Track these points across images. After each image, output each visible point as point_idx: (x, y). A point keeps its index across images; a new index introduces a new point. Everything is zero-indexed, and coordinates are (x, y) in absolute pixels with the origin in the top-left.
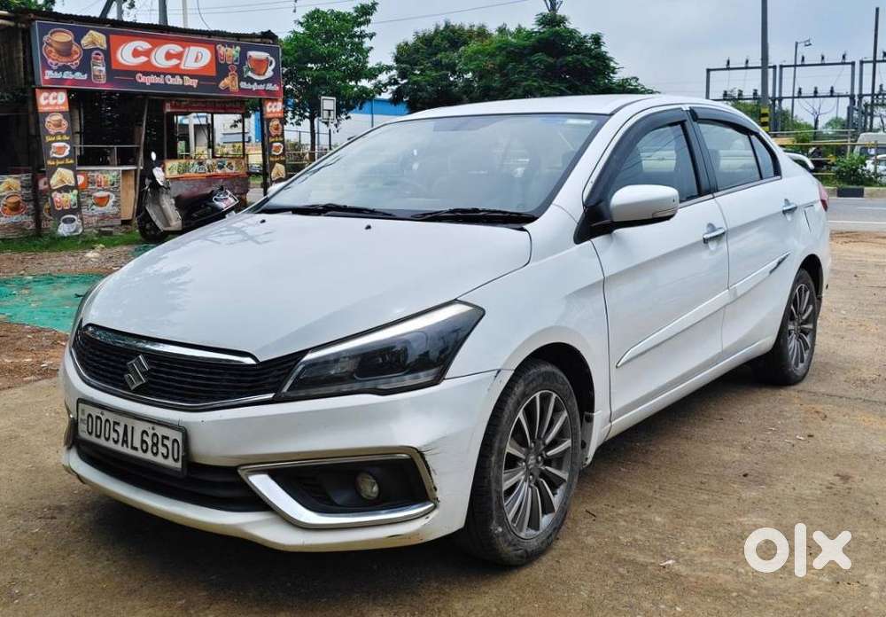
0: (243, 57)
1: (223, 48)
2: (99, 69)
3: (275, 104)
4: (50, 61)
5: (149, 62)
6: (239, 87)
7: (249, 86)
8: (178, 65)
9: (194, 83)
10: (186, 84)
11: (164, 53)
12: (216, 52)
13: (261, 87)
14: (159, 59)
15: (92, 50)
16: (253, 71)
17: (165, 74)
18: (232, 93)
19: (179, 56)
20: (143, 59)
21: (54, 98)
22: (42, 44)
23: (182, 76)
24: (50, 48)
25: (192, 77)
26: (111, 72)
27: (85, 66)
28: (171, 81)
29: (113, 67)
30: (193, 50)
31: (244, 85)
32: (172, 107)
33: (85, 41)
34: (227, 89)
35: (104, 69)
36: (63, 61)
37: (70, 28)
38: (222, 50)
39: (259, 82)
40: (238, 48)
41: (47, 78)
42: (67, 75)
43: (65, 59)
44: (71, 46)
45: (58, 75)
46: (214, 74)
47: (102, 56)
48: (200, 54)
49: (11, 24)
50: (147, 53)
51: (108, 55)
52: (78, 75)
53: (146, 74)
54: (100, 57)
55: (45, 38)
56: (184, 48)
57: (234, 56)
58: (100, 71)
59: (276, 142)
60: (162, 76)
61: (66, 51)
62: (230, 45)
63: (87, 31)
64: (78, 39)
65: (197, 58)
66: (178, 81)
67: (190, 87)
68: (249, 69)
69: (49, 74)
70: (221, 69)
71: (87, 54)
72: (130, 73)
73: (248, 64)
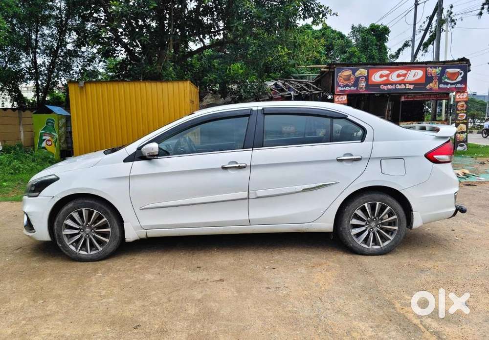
0: (443, 72)
1: (430, 69)
2: (363, 84)
3: (462, 94)
4: (340, 83)
5: (387, 80)
6: (439, 87)
7: (445, 86)
8: (404, 79)
9: (412, 87)
10: (407, 88)
11: (397, 74)
12: (426, 71)
13: (453, 86)
14: (394, 77)
15: (360, 77)
16: (448, 78)
17: (396, 84)
18: (433, 90)
19: (405, 75)
20: (385, 78)
21: (341, 98)
22: (337, 77)
23: (405, 84)
24: (341, 78)
25: (410, 84)
26: (368, 86)
27: (356, 84)
28: (398, 87)
29: (369, 83)
30: (413, 72)
31: (442, 86)
32: (405, 98)
33: (357, 74)
34: (431, 89)
35: (365, 84)
36: (346, 83)
37: (351, 69)
38: (430, 70)
39: (452, 84)
40: (440, 68)
41: (338, 90)
42: (347, 88)
43: (347, 82)
44: (350, 76)
45: (343, 89)
46: (424, 82)
47: (364, 79)
48: (417, 74)
49: (328, 70)
50: (387, 76)
51: (367, 78)
52: (352, 88)
53: (385, 85)
54: (363, 80)
55: (339, 74)
56: (408, 71)
57: (437, 72)
58: (363, 85)
59: (461, 113)
60: (394, 85)
61: (348, 78)
62: (435, 67)
63: (359, 69)
64: (354, 73)
65: (415, 75)
66: (403, 87)
67: (409, 89)
68: (446, 78)
69: (339, 89)
70: (428, 79)
71: (357, 80)
72: (378, 85)
73: (446, 75)
